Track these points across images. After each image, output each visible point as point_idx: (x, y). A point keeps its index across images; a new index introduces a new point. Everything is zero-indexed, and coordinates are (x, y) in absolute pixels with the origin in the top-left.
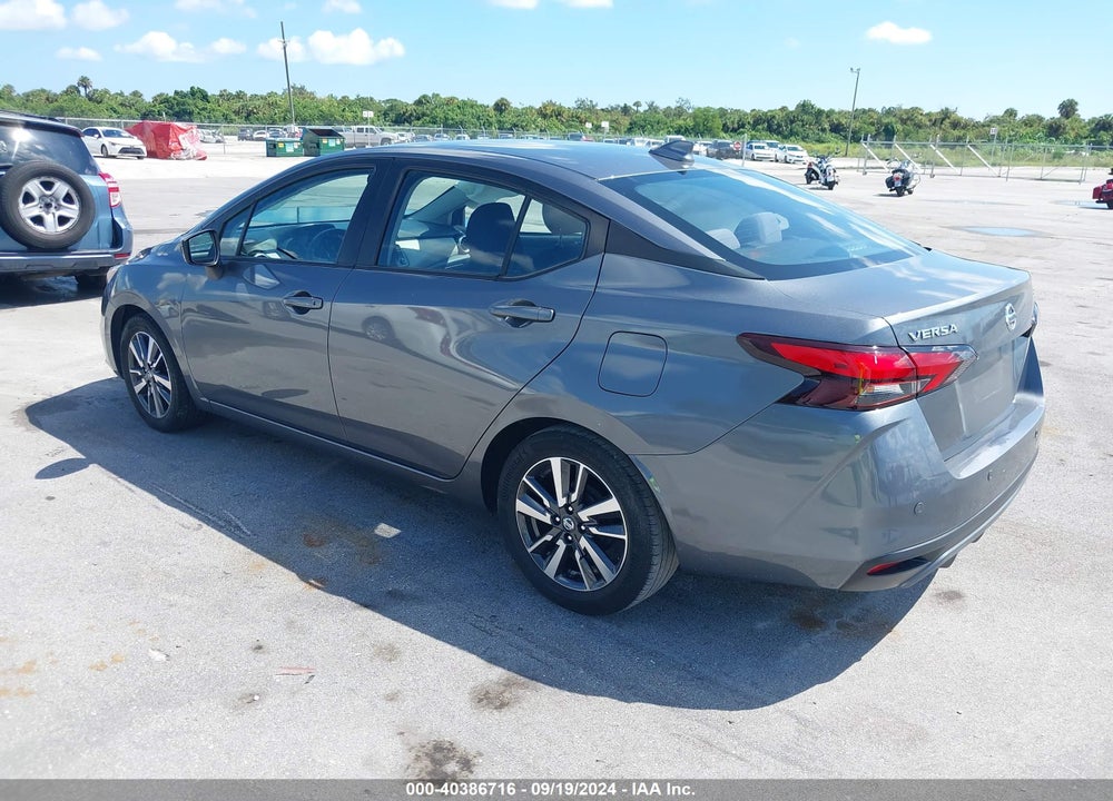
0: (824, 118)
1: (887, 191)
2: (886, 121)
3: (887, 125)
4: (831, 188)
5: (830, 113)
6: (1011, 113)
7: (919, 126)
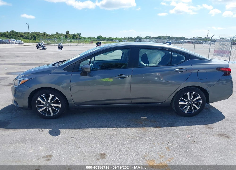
0: (18, 34)
1: (59, 49)
2: (33, 35)
3: (34, 36)
4: (45, 49)
5: (19, 33)
6: (57, 33)
7: (40, 36)
